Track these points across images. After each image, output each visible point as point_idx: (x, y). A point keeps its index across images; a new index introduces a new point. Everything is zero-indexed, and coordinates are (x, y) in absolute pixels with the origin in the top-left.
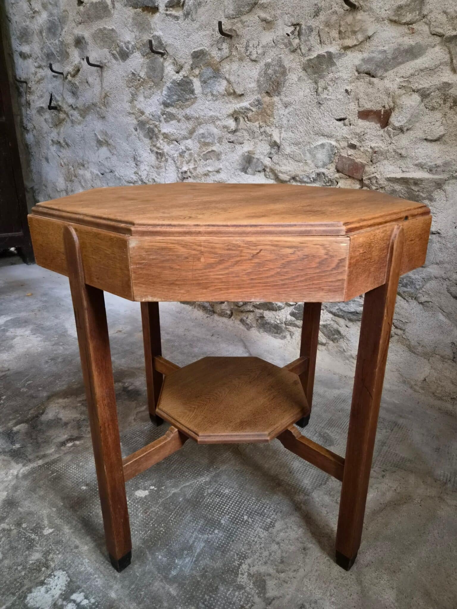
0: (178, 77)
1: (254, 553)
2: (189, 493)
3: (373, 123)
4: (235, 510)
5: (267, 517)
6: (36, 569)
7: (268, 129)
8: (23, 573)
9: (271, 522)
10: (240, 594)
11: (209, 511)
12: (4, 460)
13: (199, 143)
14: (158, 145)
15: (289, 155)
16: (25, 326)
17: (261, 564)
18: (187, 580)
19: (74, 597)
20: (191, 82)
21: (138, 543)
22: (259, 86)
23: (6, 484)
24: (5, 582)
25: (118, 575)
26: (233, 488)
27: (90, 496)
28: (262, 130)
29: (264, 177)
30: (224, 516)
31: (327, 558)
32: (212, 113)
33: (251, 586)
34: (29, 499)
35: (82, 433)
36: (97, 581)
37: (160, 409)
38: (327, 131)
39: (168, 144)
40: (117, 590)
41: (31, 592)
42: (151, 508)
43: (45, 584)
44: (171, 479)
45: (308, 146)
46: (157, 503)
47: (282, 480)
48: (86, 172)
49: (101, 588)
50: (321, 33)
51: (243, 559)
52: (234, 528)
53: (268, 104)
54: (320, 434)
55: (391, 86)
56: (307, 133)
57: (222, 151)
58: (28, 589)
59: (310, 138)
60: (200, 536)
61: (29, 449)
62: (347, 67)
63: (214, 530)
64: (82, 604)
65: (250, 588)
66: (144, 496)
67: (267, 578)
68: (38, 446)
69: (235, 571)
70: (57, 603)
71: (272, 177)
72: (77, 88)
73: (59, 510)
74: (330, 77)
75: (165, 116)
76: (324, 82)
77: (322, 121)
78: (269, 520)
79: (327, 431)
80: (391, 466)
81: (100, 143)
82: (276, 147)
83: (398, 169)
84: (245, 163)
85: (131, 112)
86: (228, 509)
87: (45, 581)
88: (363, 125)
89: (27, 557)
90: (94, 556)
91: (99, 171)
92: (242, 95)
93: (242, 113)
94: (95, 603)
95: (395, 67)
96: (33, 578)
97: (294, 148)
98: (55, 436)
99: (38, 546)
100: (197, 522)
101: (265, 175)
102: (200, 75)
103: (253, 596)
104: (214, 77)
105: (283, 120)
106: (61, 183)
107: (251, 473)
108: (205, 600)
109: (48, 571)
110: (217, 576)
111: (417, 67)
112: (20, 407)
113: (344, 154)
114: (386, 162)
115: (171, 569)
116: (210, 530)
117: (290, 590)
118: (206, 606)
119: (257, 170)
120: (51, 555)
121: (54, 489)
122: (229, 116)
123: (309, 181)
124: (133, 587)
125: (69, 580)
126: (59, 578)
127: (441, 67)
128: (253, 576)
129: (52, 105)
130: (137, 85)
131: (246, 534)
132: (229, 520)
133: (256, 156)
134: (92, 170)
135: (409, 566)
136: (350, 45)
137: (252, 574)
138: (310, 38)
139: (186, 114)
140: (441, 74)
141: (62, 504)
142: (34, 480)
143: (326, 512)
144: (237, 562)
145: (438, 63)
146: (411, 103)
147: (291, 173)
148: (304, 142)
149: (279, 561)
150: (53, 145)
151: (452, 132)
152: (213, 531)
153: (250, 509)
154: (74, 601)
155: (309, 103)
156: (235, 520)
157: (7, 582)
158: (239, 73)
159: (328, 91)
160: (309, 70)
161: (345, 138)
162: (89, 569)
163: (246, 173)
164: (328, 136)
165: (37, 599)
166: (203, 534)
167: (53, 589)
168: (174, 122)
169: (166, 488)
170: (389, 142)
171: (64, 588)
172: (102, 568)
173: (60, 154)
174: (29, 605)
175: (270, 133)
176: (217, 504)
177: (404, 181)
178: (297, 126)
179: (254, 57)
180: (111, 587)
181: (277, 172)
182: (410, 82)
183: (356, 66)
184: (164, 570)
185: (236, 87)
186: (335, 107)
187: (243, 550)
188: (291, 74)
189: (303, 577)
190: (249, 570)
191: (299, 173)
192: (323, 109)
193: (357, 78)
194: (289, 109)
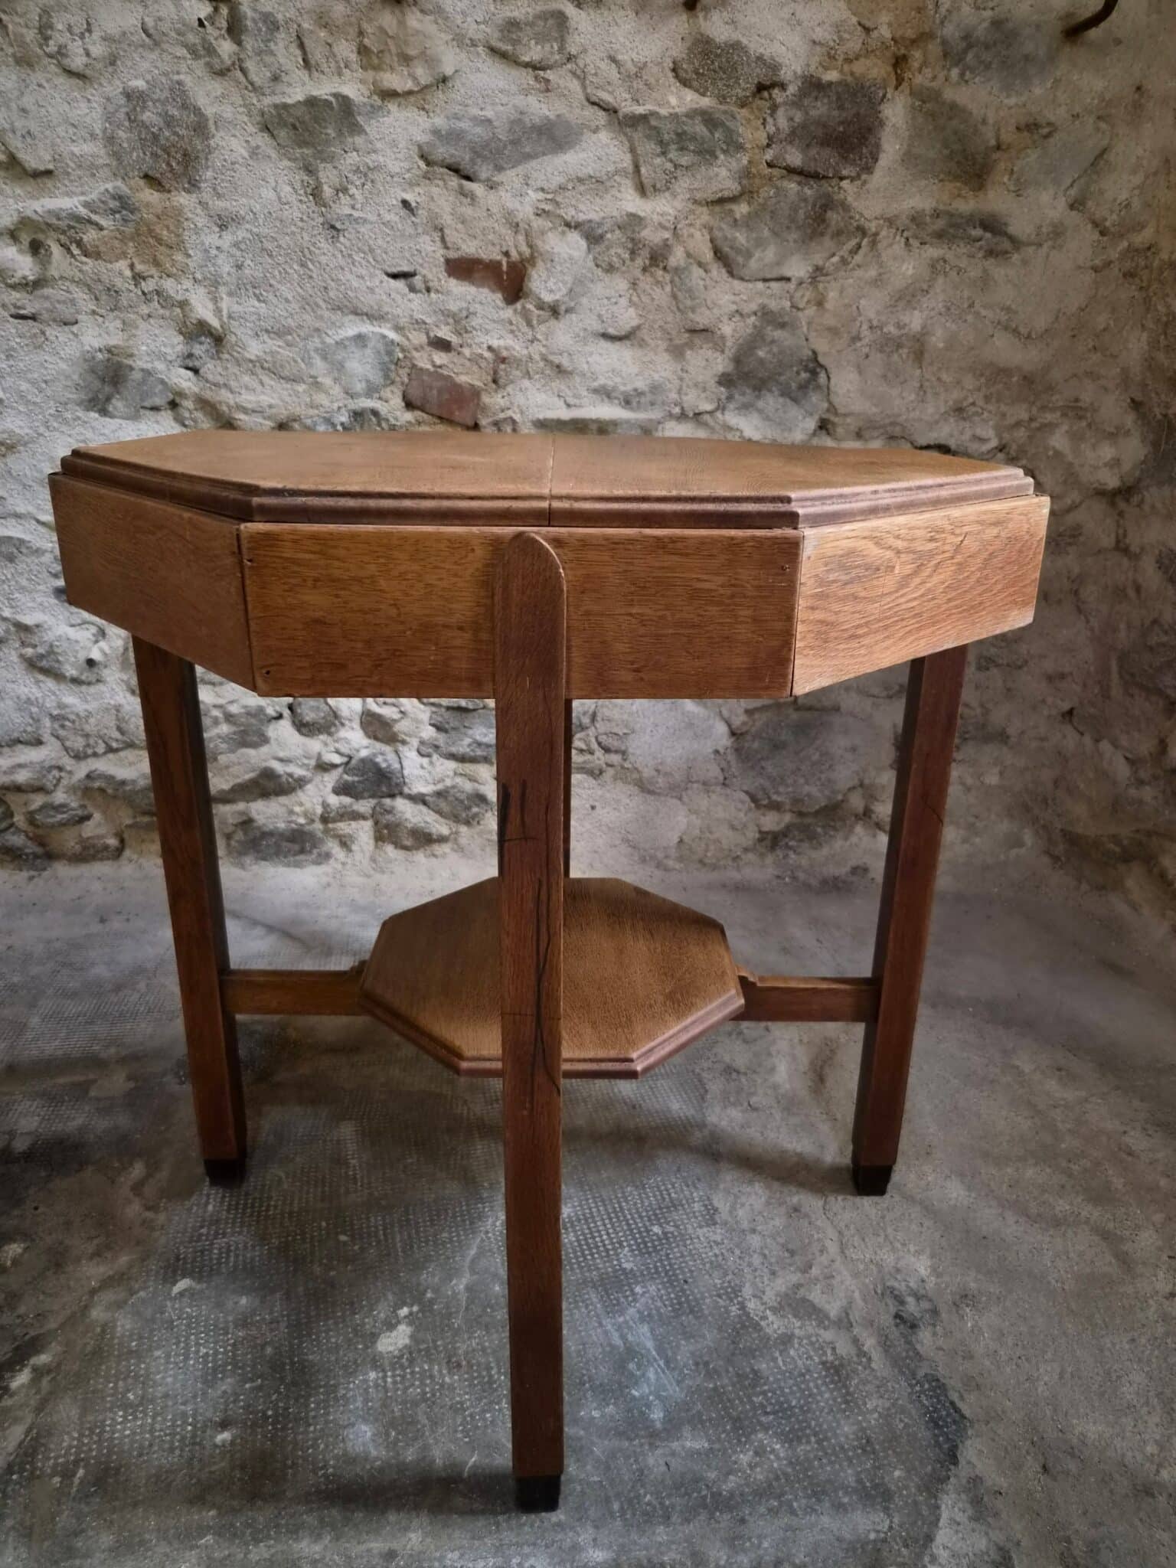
1: (738, 1273)
3: (485, 291)
4: (624, 1231)
5: (688, 1203)
7: (169, 285)
9: (705, 1206)
10: (798, 1350)
15: (256, 363)
17: (770, 1280)
18: (694, 1403)
22: (116, 155)
25: (558, 1516)
27: (271, 1440)
29: (171, 423)
30: (617, 1255)
38: (367, 301)
42: (456, 1349)
44: (424, 1268)
45: (316, 340)
46: (457, 1332)
47: (637, 1128)
50: (306, 41)
51: (736, 1296)
52: (661, 1260)
53: (158, 211)
55: (517, 206)
56: (307, 304)
59: (319, 318)
62: (394, 144)
63: (632, 1290)
65: (800, 1328)
66: (407, 1341)
67: (802, 1292)
69: (747, 1324)
73: (225, 1531)
74: (350, 161)
76: (335, 172)
77: (349, 276)
78: (697, 1206)
82: (208, 340)
83: (556, 399)
84: (97, 384)
86: (611, 1239)
88: (461, 293)
90: (457, 1534)
92: (49, 173)
93: (56, 230)
95: (518, 163)
97: (273, 344)
101: (179, 419)
103: (817, 1335)
105: (220, 262)
108: (762, 1406)
110: (733, 1354)
111: (570, 171)
113: (423, 363)
114: (526, 383)
115: (642, 1413)
116: (626, 1297)
117: (847, 1283)
118: (775, 1413)
119: (147, 404)
121: (135, 1505)
123: (331, 430)
124: (616, 1506)
127: (618, 179)
128: (782, 1308)
131: (691, 1254)
132: (635, 1256)
133: (139, 364)
136: (399, 90)
137: (775, 1304)
138: (272, 45)
141: (213, 1512)
144: (733, 1309)
146: (569, 251)
147: (274, 411)
148: (300, 327)
149: (786, 1254)
151: (654, 321)
152: (633, 1294)
153: (647, 1211)
155: (300, 224)
156: (646, 1247)
158: (28, 101)
159: (352, 197)
160: (282, 134)
161: (419, 324)
163: (104, 412)
164: (370, 316)
166: (622, 1313)
169: (436, 1291)
170: (530, 337)
172: (508, 1536)
175: (179, 298)
176: (580, 1245)
177: (576, 426)
178: (272, 282)
179: (78, 62)
180: (576, 1548)
181: (225, 408)
182: (557, 204)
183: (420, 147)
184: (634, 1425)
185: (20, 145)
186: (380, 242)
187: (718, 1281)
188: (222, 133)
189: (843, 1252)
190: (763, 1304)
191: (298, 411)
192: (348, 244)
193: (426, 177)
194: (234, 233)
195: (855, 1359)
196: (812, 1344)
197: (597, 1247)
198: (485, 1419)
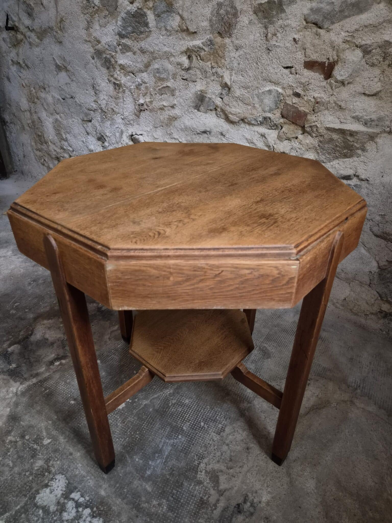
0: (133, 8)
1: (209, 453)
2: (157, 404)
3: (317, 74)
4: (194, 418)
5: (219, 423)
6: (41, 474)
7: (219, 70)
8: (31, 478)
9: (222, 427)
10: (199, 488)
11: (174, 419)
12: (4, 379)
13: (155, 77)
14: (116, 76)
15: (238, 98)
16: (6, 247)
17: (215, 463)
18: (159, 478)
19: (73, 495)
20: (144, 15)
21: (119, 449)
22: (211, 26)
23: (8, 401)
24: (17, 486)
25: (105, 476)
26: (192, 398)
27: (78, 410)
28: (214, 70)
29: (215, 116)
30: (185, 423)
31: (265, 456)
32: (166, 49)
33: (208, 481)
34: (29, 414)
35: (67, 352)
36: (89, 482)
37: (132, 351)
38: (274, 78)
39: (125, 75)
40: (106, 489)
41: (39, 493)
42: (128, 418)
43: (49, 486)
44: (142, 392)
45: (257, 91)
46: (132, 414)
47: (230, 390)
48: (48, 95)
49: (93, 488)
51: (201, 459)
52: (194, 433)
53: (220, 45)
54: (260, 348)
55: (336, 38)
56: (256, 78)
57: (176, 87)
58: (36, 491)
59: (259, 83)
60: (167, 441)
61: (24, 368)
62: (296, 15)
63: (178, 435)
64: (79, 501)
65: (207, 483)
66: (121, 408)
67: (220, 474)
68: (31, 365)
69: (195, 469)
70: (60, 501)
71: (223, 116)
72: (32, 9)
73: (54, 423)
74: (279, 23)
75: (120, 47)
76: (274, 28)
77: (270, 68)
78: (220, 426)
79: (265, 345)
80: (315, 375)
81: (59, 68)
82: (227, 89)
83: (337, 119)
84: (197, 101)
85: (88, 39)
86: (188, 417)
87: (49, 484)
88: (308, 74)
89: (32, 465)
90: (85, 461)
91: (60, 95)
92: (195, 32)
93: (195, 51)
94: (89, 500)
95: (341, 20)
96: (39, 481)
97: (244, 92)
98: (44, 355)
99: (40, 454)
100: (165, 429)
101: (216, 114)
102: (154, 8)
103: (209, 489)
104: (167, 11)
105: (234, 62)
106: (24, 103)
107: (206, 385)
108: (174, 494)
109: (50, 475)
110: (182, 474)
111: (362, 23)
112: (12, 328)
113: (289, 102)
114: (326, 112)
115: (146, 469)
116: (175, 436)
117: (237, 483)
118: (174, 499)
119: (209, 109)
120: (51, 462)
121: (48, 405)
122: (182, 53)
123: (256, 123)
124: (118, 485)
125: (67, 482)
126: (59, 480)
127: (385, 24)
128: (209, 473)
129: (9, 25)
130: (92, 13)
131: (203, 438)
132: (189, 427)
133: (209, 96)
134: (53, 94)
135: (326, 461)
137: (208, 470)
139: (141, 47)
140: (383, 32)
141: (56, 417)
142: (31, 396)
143: (264, 417)
144: (196, 462)
145: (381, 20)
146: (354, 58)
147: (240, 115)
148: (252, 86)
149: (229, 459)
150: (13, 65)
151: (388, 89)
152: (177, 437)
153: (206, 417)
154: (73, 499)
155: (259, 48)
156: (194, 427)
157: (19, 486)
158: (192, 9)
159: (277, 37)
160: (260, 14)
161: (291, 87)
162: (82, 472)
163: (198, 110)
164: (275, 83)
165: (45, 498)
166: (169, 439)
167: (55, 490)
168: (129, 54)
169: (138, 400)
170: (331, 94)
171: (64, 489)
172: (93, 471)
173: (21, 75)
174: (38, 504)
175: (221, 75)
176: (180, 413)
177: (342, 132)
178: (247, 70)
180: (101, 486)
181: (227, 112)
182: (354, 37)
183: (305, 16)
184: (141, 471)
185: (189, 24)
186: (283, 55)
187: (201, 451)
188: (242, 16)
189: (247, 472)
190: (206, 468)
191: (247, 115)
192: (272, 55)
193: (305, 28)
194: (239, 52)
195: (211, 505)
196: (205, 490)
197: (183, 417)
198: (116, 440)
